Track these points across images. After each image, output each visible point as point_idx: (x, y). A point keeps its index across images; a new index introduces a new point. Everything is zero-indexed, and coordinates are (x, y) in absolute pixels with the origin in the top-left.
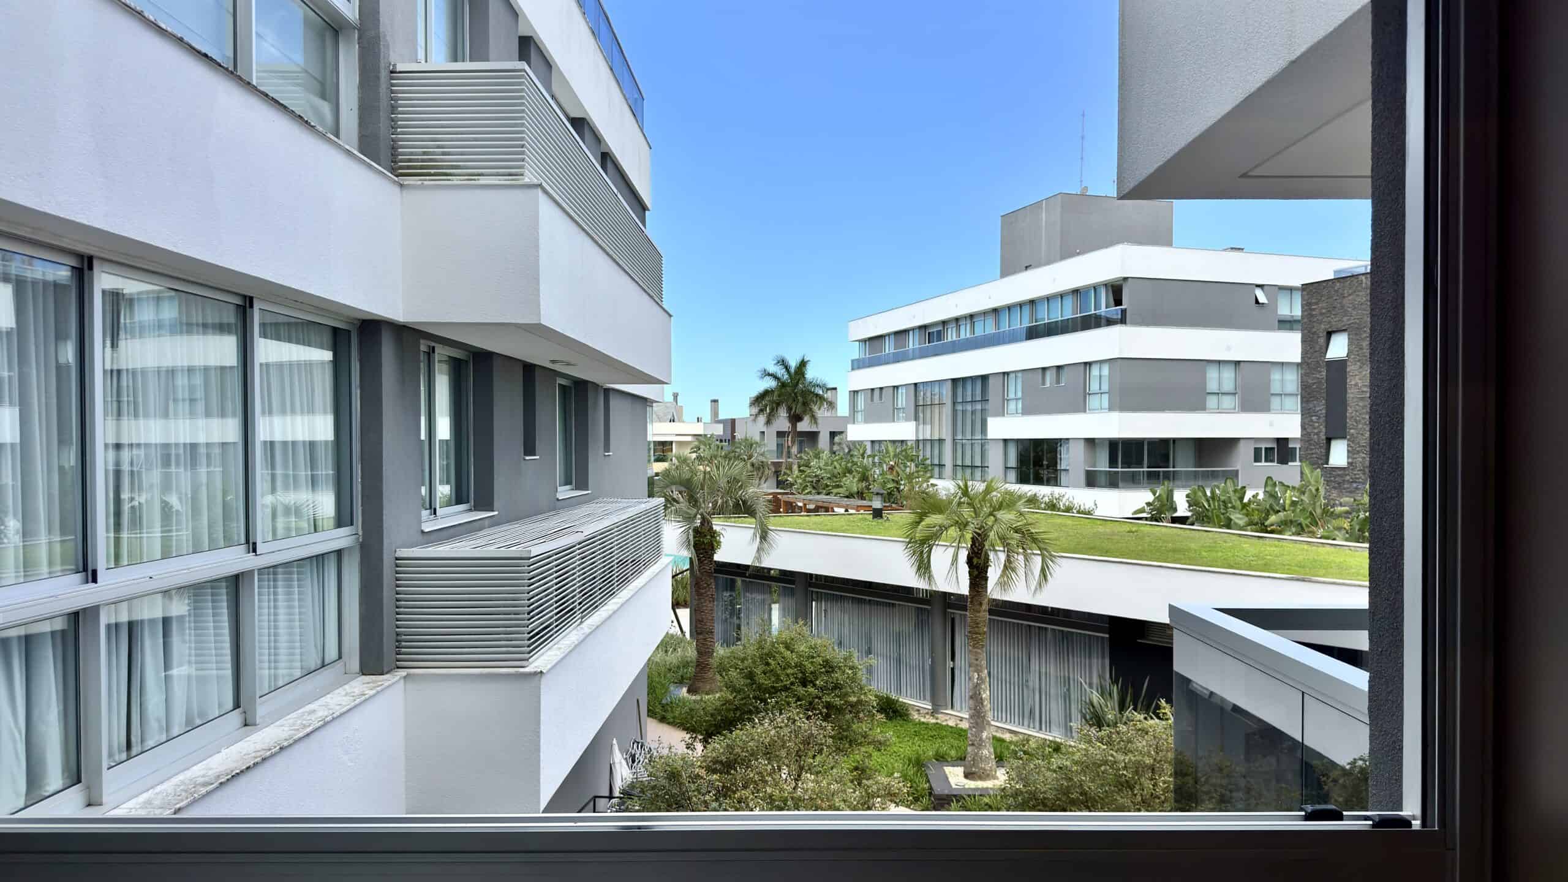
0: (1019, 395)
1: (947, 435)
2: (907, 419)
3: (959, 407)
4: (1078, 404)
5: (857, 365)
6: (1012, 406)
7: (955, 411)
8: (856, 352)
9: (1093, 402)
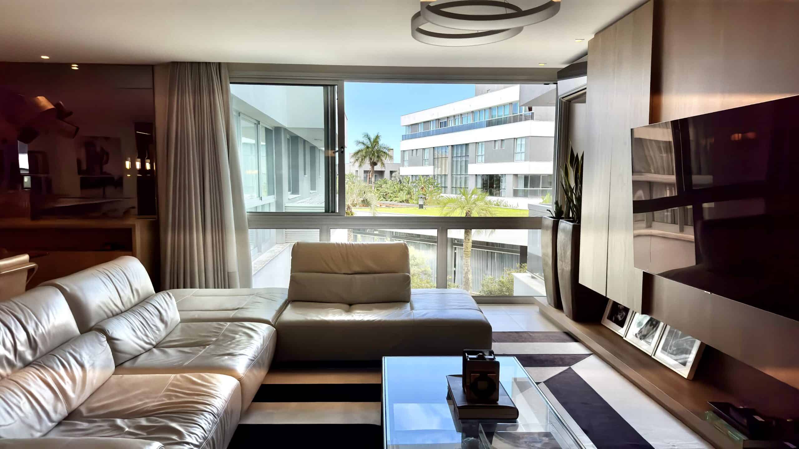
0: (483, 153)
1: (448, 172)
2: (429, 165)
3: (455, 159)
4: (511, 158)
5: (405, 138)
6: (480, 158)
7: (452, 161)
8: (404, 132)
9: (517, 157)
